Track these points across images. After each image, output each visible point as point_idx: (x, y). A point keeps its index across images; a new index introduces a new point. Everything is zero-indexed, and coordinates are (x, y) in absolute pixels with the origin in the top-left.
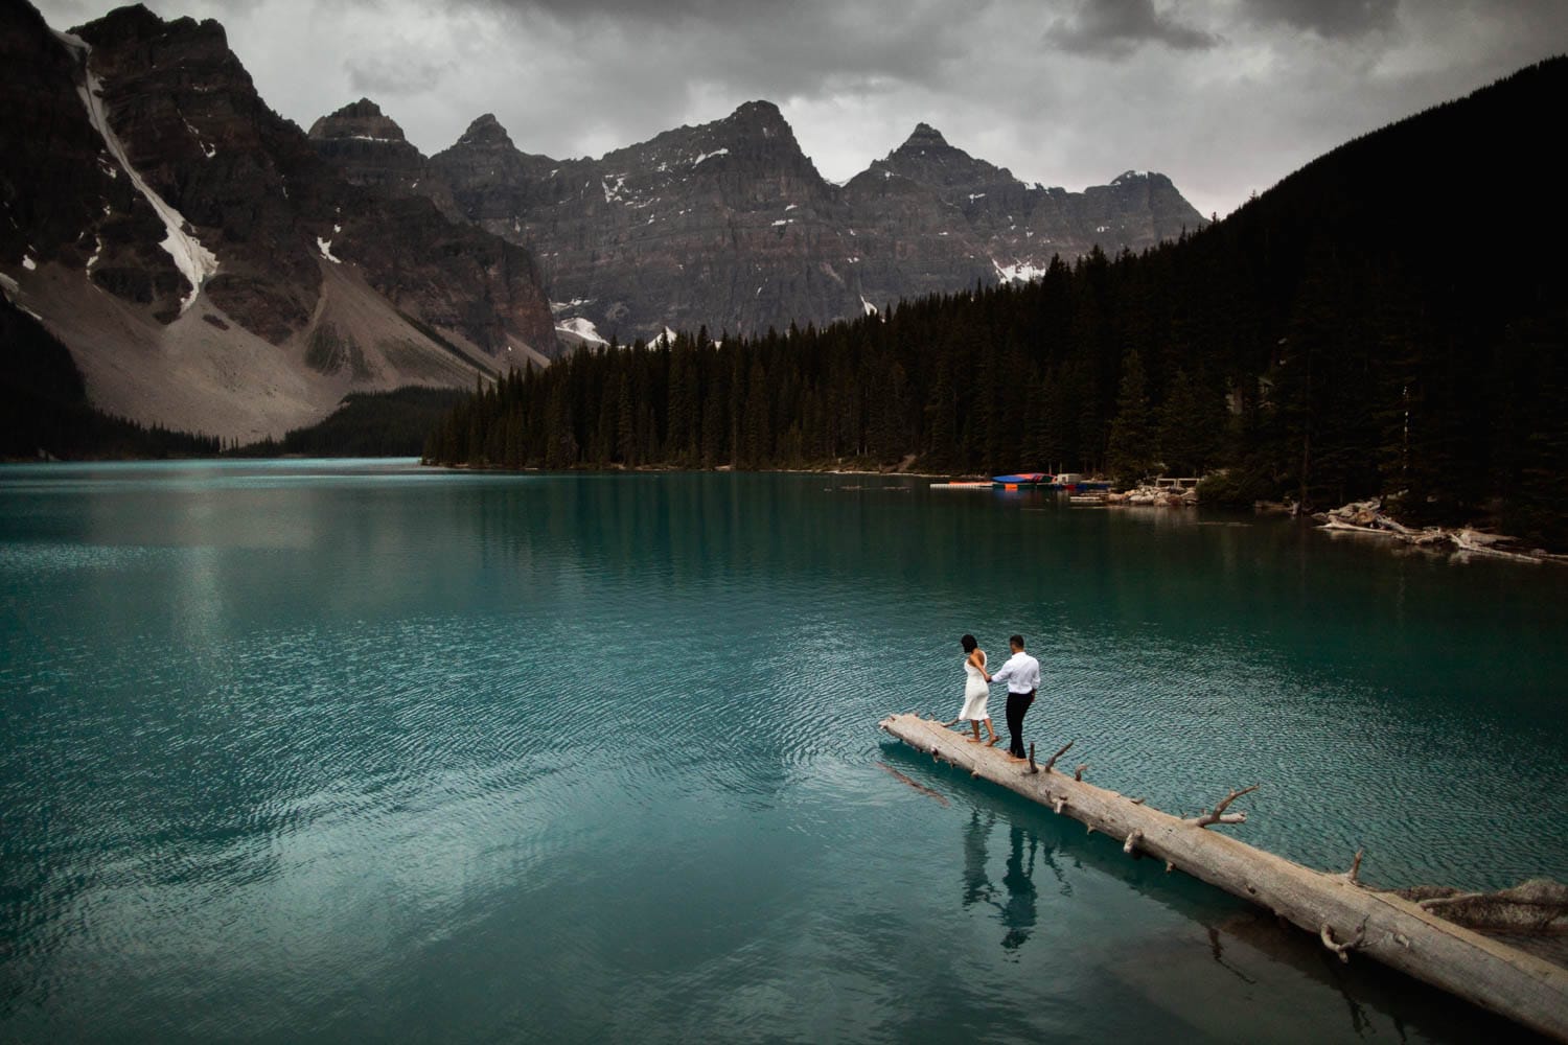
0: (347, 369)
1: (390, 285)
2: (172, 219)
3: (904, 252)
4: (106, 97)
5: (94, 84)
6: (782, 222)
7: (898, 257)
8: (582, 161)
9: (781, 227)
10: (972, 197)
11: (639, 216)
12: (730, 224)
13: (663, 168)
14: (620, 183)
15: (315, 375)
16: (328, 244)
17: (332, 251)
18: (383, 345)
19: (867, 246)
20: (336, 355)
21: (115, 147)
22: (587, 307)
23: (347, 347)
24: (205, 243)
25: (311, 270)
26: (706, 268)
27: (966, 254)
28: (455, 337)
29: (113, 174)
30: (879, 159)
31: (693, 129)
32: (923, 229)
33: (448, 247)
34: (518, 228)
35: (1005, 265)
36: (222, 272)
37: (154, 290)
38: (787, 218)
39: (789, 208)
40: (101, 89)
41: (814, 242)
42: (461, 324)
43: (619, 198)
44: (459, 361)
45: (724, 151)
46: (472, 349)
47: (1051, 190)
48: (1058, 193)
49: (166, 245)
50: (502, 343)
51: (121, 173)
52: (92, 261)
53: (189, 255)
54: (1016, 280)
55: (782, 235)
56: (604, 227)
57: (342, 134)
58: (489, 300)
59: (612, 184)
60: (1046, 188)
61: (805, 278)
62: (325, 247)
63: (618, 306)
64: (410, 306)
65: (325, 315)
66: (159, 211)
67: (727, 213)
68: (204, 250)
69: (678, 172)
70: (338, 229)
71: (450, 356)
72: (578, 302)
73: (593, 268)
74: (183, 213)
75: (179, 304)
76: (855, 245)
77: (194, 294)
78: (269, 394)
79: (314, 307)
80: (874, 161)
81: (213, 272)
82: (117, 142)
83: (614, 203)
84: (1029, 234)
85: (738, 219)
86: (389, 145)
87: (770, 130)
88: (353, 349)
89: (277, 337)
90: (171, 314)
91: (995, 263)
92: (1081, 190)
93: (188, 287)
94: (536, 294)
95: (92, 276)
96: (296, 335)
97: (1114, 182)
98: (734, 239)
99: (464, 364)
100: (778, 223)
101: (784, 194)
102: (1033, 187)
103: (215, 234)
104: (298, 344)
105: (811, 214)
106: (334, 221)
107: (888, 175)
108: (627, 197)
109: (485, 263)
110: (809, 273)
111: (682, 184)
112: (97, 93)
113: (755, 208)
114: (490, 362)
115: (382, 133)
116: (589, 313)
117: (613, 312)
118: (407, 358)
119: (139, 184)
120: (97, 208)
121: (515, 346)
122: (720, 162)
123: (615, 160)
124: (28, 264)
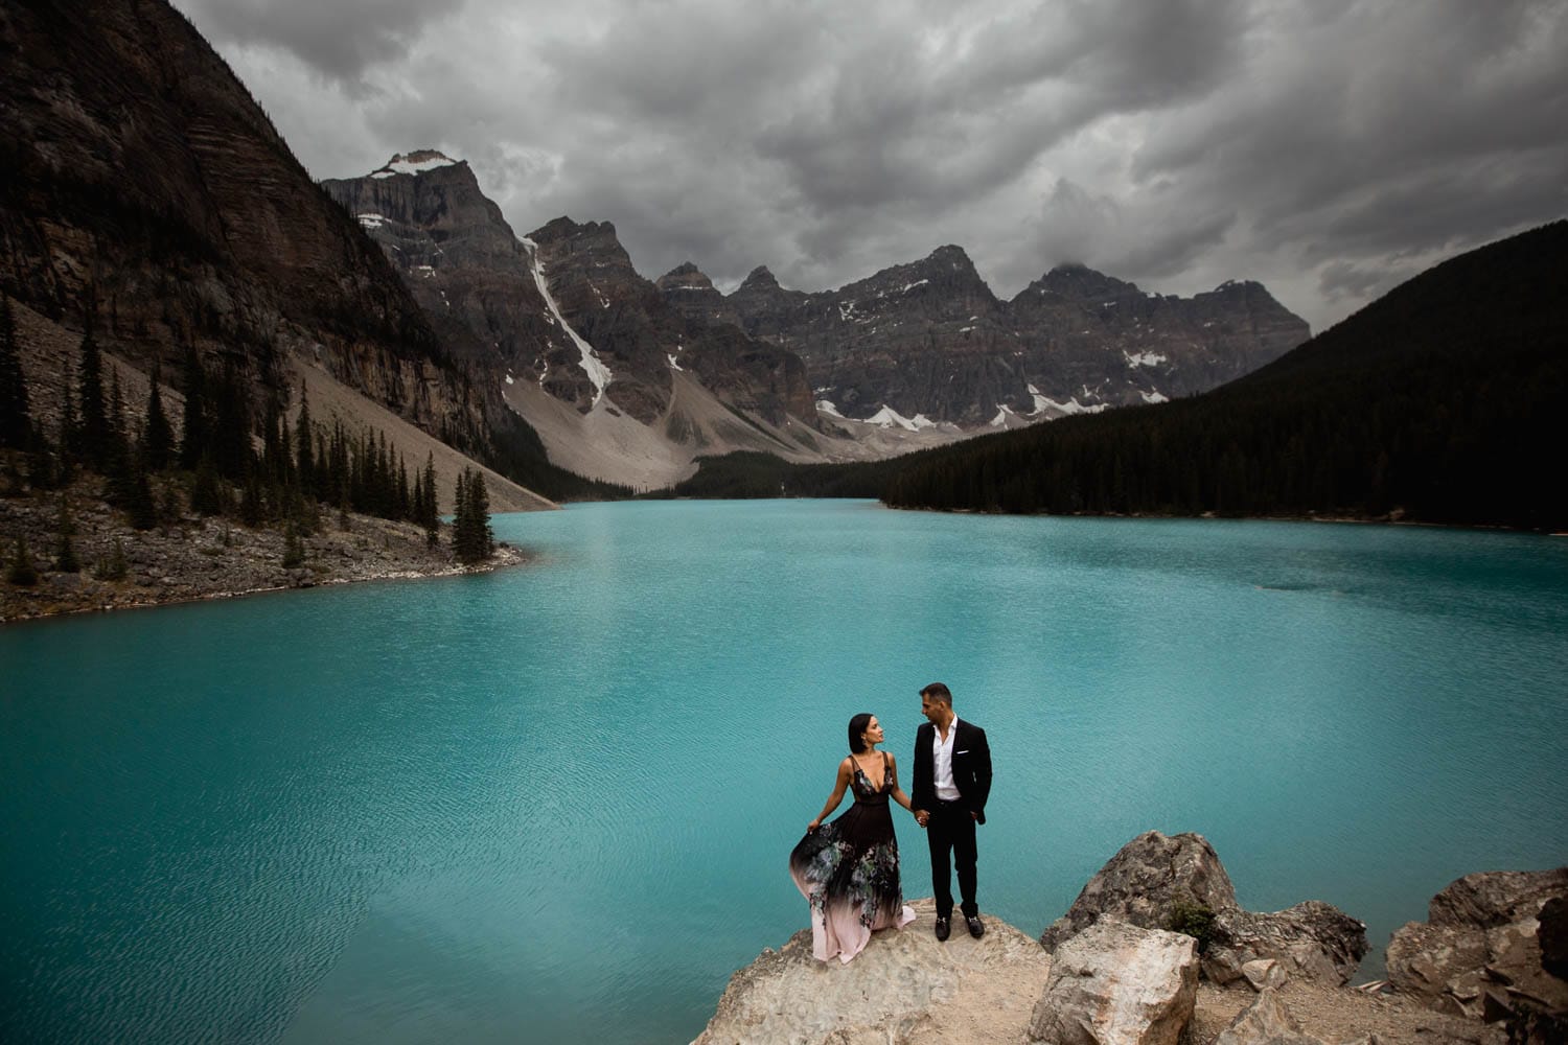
0: (692, 439)
1: (711, 384)
2: (584, 347)
3: (1055, 347)
4: (546, 275)
5: (539, 267)
6: (968, 329)
7: (1051, 350)
8: (825, 294)
9: (968, 333)
10: (1106, 305)
11: (865, 328)
12: (930, 332)
13: (881, 295)
14: (851, 306)
15: (671, 443)
16: (675, 359)
17: (677, 363)
18: (713, 424)
19: (1028, 343)
20: (685, 431)
21: (552, 305)
22: (830, 393)
23: (691, 425)
24: (604, 362)
25: (664, 374)
26: (914, 363)
27: (1103, 347)
28: (754, 416)
29: (552, 322)
30: (1035, 281)
31: (901, 267)
32: (1070, 330)
33: (747, 357)
34: (782, 341)
35: (1132, 353)
36: (614, 380)
37: (577, 393)
38: (971, 326)
39: (972, 318)
40: (543, 270)
41: (991, 342)
42: (758, 407)
43: (851, 317)
44: (760, 433)
45: (925, 281)
46: (766, 424)
47: (1167, 297)
48: (1173, 299)
49: (581, 364)
50: (784, 419)
51: (556, 321)
52: (543, 376)
53: (597, 372)
54: (1141, 365)
55: (967, 338)
56: (840, 338)
57: (673, 286)
58: (773, 390)
59: (845, 307)
60: (1163, 296)
61: (984, 368)
62: (673, 360)
63: (851, 391)
64: (725, 396)
65: (675, 406)
66: (578, 345)
67: (929, 323)
68: (603, 366)
69: (893, 298)
70: (680, 348)
71: (753, 429)
72: (823, 390)
73: (833, 366)
74: (590, 344)
75: (591, 401)
76: (1019, 343)
77: (600, 394)
78: (647, 457)
79: (669, 399)
80: (1032, 283)
81: (609, 380)
82: (552, 302)
83: (847, 321)
84: (1151, 331)
85: (935, 328)
86: (703, 291)
87: (958, 266)
88: (694, 427)
89: (648, 420)
90: (586, 409)
91: (1125, 353)
92: (1191, 296)
93: (595, 390)
94: (805, 386)
95: (544, 385)
96: (659, 418)
97: (1218, 289)
98: (933, 341)
99: (763, 435)
100: (965, 329)
101: (968, 309)
102: (1152, 295)
103: (609, 356)
104: (662, 422)
105: (988, 322)
106: (678, 343)
107: (1043, 292)
108: (856, 316)
109: (772, 366)
110: (988, 364)
111: (896, 306)
112: (541, 273)
113: (948, 320)
114: (778, 432)
115: (699, 283)
116: (831, 397)
117: (848, 396)
118: (728, 432)
119: (566, 327)
120: (544, 343)
121: (792, 421)
122: (923, 290)
123: (848, 291)
124: (509, 380)
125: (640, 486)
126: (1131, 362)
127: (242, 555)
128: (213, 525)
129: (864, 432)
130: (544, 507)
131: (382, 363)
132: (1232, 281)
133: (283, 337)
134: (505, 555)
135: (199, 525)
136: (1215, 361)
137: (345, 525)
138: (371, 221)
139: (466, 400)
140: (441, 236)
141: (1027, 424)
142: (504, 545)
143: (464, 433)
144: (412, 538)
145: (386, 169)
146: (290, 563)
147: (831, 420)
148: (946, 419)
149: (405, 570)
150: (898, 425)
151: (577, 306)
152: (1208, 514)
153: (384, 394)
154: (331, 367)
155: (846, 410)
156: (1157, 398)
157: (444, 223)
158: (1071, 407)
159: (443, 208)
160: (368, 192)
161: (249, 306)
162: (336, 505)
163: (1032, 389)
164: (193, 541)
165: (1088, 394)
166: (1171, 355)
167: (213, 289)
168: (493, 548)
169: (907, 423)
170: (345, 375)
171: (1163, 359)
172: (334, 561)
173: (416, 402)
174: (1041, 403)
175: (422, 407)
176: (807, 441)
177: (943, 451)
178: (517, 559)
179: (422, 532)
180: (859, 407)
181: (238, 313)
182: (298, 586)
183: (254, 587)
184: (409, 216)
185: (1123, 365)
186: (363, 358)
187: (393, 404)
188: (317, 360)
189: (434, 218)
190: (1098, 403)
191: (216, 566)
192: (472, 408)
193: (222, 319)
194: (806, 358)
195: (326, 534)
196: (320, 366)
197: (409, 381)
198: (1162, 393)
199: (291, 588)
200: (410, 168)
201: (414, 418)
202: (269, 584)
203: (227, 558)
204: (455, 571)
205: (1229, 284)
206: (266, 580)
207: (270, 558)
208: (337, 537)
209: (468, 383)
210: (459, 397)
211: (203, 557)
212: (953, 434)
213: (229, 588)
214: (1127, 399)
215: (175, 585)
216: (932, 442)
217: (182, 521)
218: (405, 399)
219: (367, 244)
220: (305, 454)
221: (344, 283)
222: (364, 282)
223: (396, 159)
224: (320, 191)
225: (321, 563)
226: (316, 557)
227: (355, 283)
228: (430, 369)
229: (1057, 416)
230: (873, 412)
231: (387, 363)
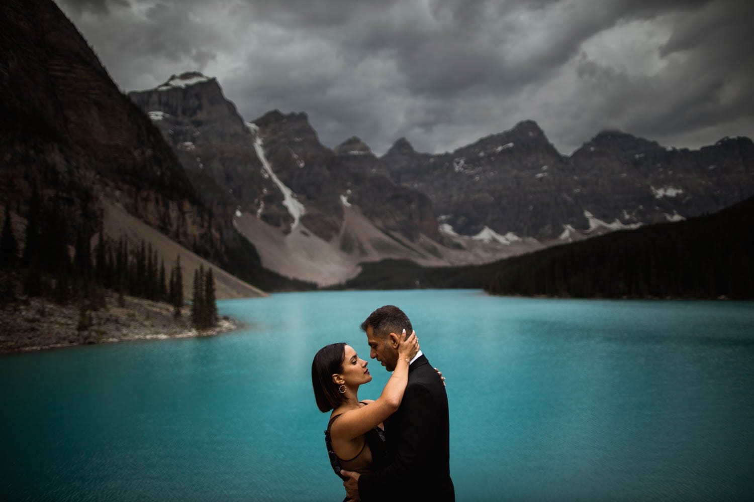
0: (356, 251)
1: (370, 214)
2: (287, 192)
3: (603, 185)
4: (264, 146)
5: (259, 142)
6: (541, 175)
7: (600, 188)
8: (444, 154)
9: (541, 177)
10: (637, 156)
11: (471, 177)
12: (515, 178)
13: (482, 154)
14: (462, 162)
15: (344, 254)
16: (346, 198)
17: (347, 201)
18: (370, 240)
19: (583, 183)
20: (352, 245)
21: (267, 166)
22: (448, 219)
23: (356, 242)
24: (300, 201)
25: (339, 209)
26: (505, 198)
27: (637, 184)
28: (398, 235)
29: (267, 177)
30: (587, 142)
31: (495, 135)
32: (613, 174)
33: (393, 197)
34: (416, 186)
35: (658, 188)
36: (307, 212)
37: (281, 221)
38: (543, 173)
39: (544, 168)
40: (262, 144)
41: (557, 183)
42: (401, 229)
43: (461, 169)
44: (402, 246)
45: (511, 144)
46: (406, 241)
47: (681, 150)
48: (685, 151)
49: (284, 202)
50: (418, 237)
51: (269, 175)
52: (260, 210)
53: (294, 207)
54: (665, 196)
55: (541, 181)
56: (455, 183)
57: (345, 152)
58: (411, 218)
59: (458, 163)
60: (678, 149)
61: (553, 201)
62: (344, 199)
63: (462, 218)
64: (379, 223)
65: (345, 229)
66: (282, 189)
67: (514, 172)
68: (299, 203)
69: (489, 156)
70: (349, 191)
71: (397, 244)
72: (444, 217)
73: (450, 201)
74: (291, 190)
75: (291, 227)
76: (577, 183)
77: (296, 222)
78: (328, 263)
79: (342, 225)
80: (585, 143)
81: (303, 213)
82: (267, 163)
83: (460, 172)
84: (670, 172)
85: (519, 174)
86: (364, 154)
87: (534, 133)
88: (358, 242)
89: (327, 238)
90: (287, 231)
91: (652, 188)
93: (293, 220)
94: (431, 215)
95: (261, 216)
96: (335, 237)
97: (718, 143)
98: (518, 184)
99: (404, 248)
100: (539, 175)
101: (541, 162)
102: (670, 149)
103: (303, 197)
104: (337, 240)
105: (555, 170)
106: (347, 188)
107: (592, 149)
108: (465, 169)
109: (409, 202)
110: (556, 198)
111: (492, 161)
112: (260, 145)
113: (528, 169)
114: (414, 245)
115: (362, 149)
116: (450, 222)
117: (461, 221)
118: (380, 246)
119: (275, 179)
120: (261, 189)
121: (424, 238)
122: (509, 150)
123: (460, 153)
124: (238, 214)
125: (322, 281)
126: (657, 194)
127: (51, 322)
128: (35, 303)
129: (472, 245)
130: (257, 295)
131: (157, 202)
132: (727, 137)
133: (97, 187)
134: (226, 324)
135: (26, 303)
136: (718, 192)
137: (122, 304)
138: (156, 116)
139: (210, 227)
140: (198, 124)
141: (585, 238)
142: (226, 318)
143: (208, 247)
144: (164, 313)
145: (166, 84)
146: (82, 327)
147: (449, 237)
148: (528, 235)
149: (157, 333)
150: (494, 241)
151: (283, 166)
152: (723, 297)
153: (158, 223)
154: (126, 206)
155: (459, 230)
156: (677, 218)
157: (201, 116)
158: (616, 226)
159: (200, 107)
160: (155, 98)
161: (78, 168)
162: (117, 290)
163: (588, 214)
164: (20, 313)
165: (627, 217)
166: (685, 188)
167: (57, 158)
168: (217, 319)
169: (501, 239)
170: (134, 211)
171: (680, 191)
172: (111, 327)
173: (178, 227)
174: (594, 223)
175: (181, 230)
176: (434, 252)
177: (526, 257)
178: (233, 327)
179: (172, 309)
180: (469, 227)
181: (70, 172)
182: (84, 344)
183: (57, 343)
184: (180, 111)
185: (652, 197)
186: (146, 200)
187: (164, 228)
188: (117, 201)
189: (194, 113)
190: (635, 223)
191: (33, 329)
192: (213, 231)
193: (60, 176)
194: (432, 197)
195: (108, 310)
196: (119, 205)
197: (174, 214)
198: (680, 214)
199: (80, 344)
200: (181, 84)
201: (176, 237)
202: (66, 342)
203: (41, 324)
204: (190, 334)
205: (726, 139)
206: (64, 339)
207: (69, 325)
208: (116, 311)
209: (211, 215)
210: (206, 224)
211: (26, 323)
212: (534, 245)
213: (39, 344)
214: (656, 219)
215: (4, 342)
216: (519, 251)
217: (15, 300)
218: (171, 225)
219: (152, 129)
220: (100, 258)
221: (136, 153)
222: (149, 152)
223: (173, 78)
224: (126, 99)
225: (103, 329)
226: (99, 324)
227: (143, 153)
228: (187, 206)
229: (606, 232)
230: (477, 232)
231: (161, 203)
